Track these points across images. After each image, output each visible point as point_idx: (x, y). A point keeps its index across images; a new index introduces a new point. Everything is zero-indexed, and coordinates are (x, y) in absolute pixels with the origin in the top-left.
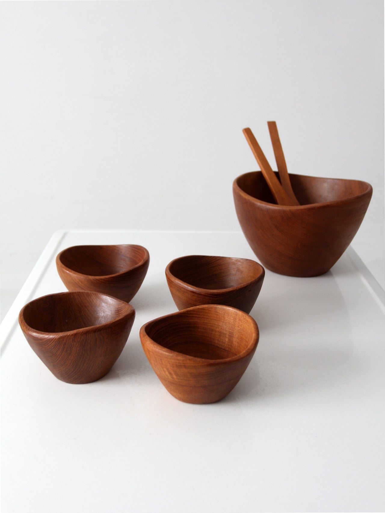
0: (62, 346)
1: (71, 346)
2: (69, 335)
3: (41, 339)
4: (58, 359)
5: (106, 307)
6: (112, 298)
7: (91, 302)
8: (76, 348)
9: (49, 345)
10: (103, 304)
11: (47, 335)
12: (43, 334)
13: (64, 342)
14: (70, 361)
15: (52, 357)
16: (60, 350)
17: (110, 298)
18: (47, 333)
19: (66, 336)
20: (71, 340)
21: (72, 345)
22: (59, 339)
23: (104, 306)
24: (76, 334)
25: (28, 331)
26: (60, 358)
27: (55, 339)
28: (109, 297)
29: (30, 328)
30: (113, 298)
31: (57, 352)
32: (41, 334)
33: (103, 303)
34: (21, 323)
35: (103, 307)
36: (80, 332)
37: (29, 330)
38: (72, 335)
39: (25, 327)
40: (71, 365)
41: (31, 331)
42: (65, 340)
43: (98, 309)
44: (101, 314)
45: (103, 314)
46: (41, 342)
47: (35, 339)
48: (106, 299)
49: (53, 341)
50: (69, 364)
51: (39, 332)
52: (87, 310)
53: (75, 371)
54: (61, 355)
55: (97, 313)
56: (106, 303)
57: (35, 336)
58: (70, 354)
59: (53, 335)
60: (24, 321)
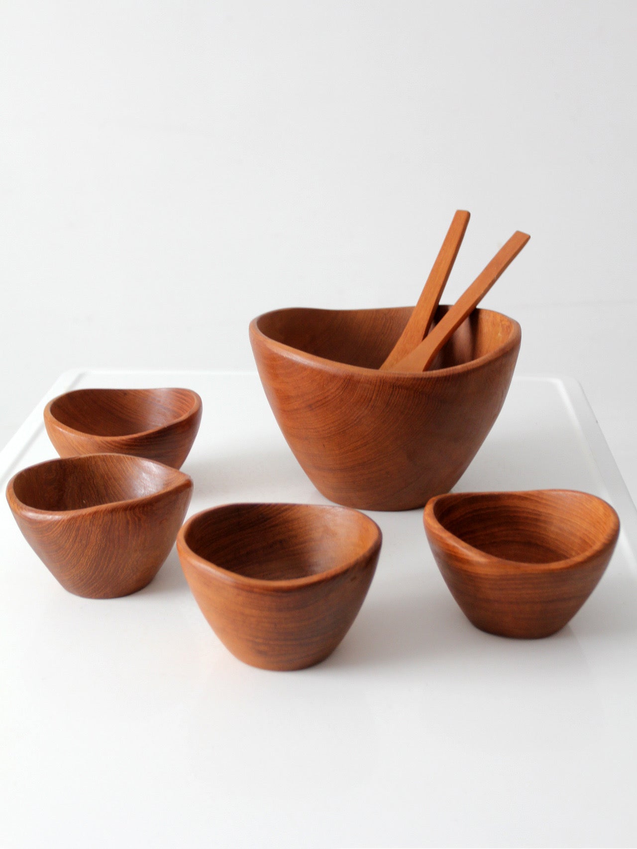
0: (74, 532)
1: (87, 532)
2: (85, 515)
3: (40, 522)
4: (68, 555)
5: (148, 479)
6: (158, 464)
7: (124, 472)
8: (96, 536)
9: (54, 531)
10: (144, 475)
11: (51, 514)
12: (44, 513)
13: (77, 525)
14: (87, 557)
15: (58, 551)
16: (71, 540)
17: (155, 465)
18: (51, 512)
19: (79, 516)
20: (88, 522)
21: (89, 532)
22: (69, 520)
23: (146, 478)
24: (95, 513)
25: (21, 510)
26: (71, 553)
27: (64, 521)
28: (153, 463)
29: (24, 506)
30: (160, 465)
31: (66, 542)
32: (41, 513)
33: (144, 472)
34: (10, 498)
35: (144, 479)
36: (102, 510)
37: (22, 508)
38: (90, 514)
39: (16, 505)
40: (88, 564)
41: (26, 510)
42: (78, 522)
43: (136, 483)
44: (141, 491)
45: (143, 491)
46: (40, 526)
47: (31, 521)
48: (148, 467)
49: (59, 524)
50: (85, 564)
51: (38, 510)
52: (118, 484)
53: (95, 575)
54: (72, 548)
55: (134, 490)
56: (149, 473)
57: (31, 517)
58: (86, 546)
59: (60, 515)
60: (14, 495)
